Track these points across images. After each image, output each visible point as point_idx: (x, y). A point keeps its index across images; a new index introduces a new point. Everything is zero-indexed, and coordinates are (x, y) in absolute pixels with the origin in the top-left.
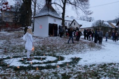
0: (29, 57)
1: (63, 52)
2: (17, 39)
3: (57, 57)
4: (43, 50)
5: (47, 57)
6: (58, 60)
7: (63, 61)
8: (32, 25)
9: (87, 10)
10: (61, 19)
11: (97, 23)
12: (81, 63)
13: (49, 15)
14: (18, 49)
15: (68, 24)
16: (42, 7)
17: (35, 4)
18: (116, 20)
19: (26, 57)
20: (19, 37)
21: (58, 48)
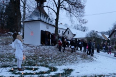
1: (56, 63)
2: (5, 47)
3: (50, 68)
4: (34, 60)
5: (39, 67)
6: (51, 71)
7: (55, 72)
8: (22, 31)
9: (82, 18)
10: (54, 26)
11: (91, 33)
14: (6, 57)
15: (61, 32)
16: (32, 10)
17: (24, 5)
18: (109, 32)
19: (16, 67)
20: (7, 43)
21: (50, 58)
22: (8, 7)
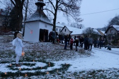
0: (17, 63)
1: (53, 58)
2: (6, 44)
3: (47, 63)
4: (32, 55)
5: (36, 63)
6: (48, 66)
7: (52, 68)
8: (22, 30)
9: (78, 17)
10: (52, 25)
11: (87, 30)
12: (71, 69)
13: (40, 21)
14: (6, 54)
15: (58, 30)
16: (33, 13)
17: (26, 9)
18: (105, 28)
19: (14, 63)
20: (9, 41)
21: (48, 54)
22: (12, 11)
